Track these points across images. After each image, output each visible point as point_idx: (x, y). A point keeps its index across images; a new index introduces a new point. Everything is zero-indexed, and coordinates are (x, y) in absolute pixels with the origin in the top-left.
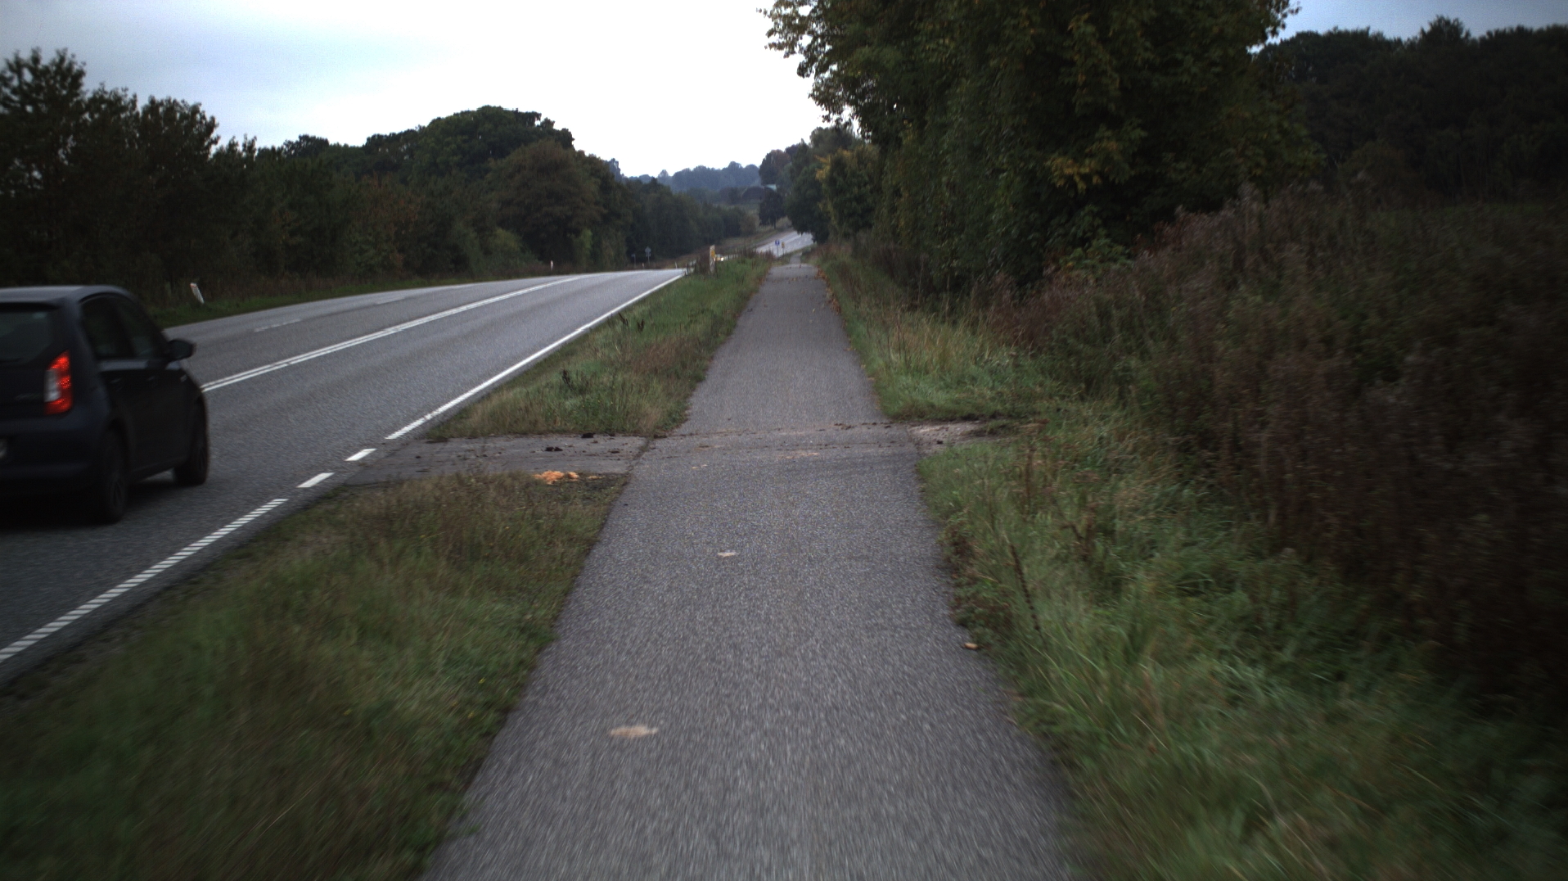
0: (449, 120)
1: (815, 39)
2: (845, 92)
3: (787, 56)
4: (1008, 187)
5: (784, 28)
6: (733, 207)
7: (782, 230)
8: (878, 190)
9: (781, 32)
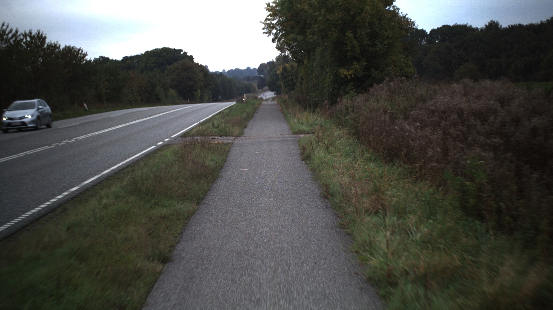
0: (151, 52)
1: (277, 31)
2: (286, 47)
3: (268, 36)
4: (330, 77)
5: (268, 27)
6: (248, 83)
7: (265, 91)
8: (297, 77)
9: (267, 29)
